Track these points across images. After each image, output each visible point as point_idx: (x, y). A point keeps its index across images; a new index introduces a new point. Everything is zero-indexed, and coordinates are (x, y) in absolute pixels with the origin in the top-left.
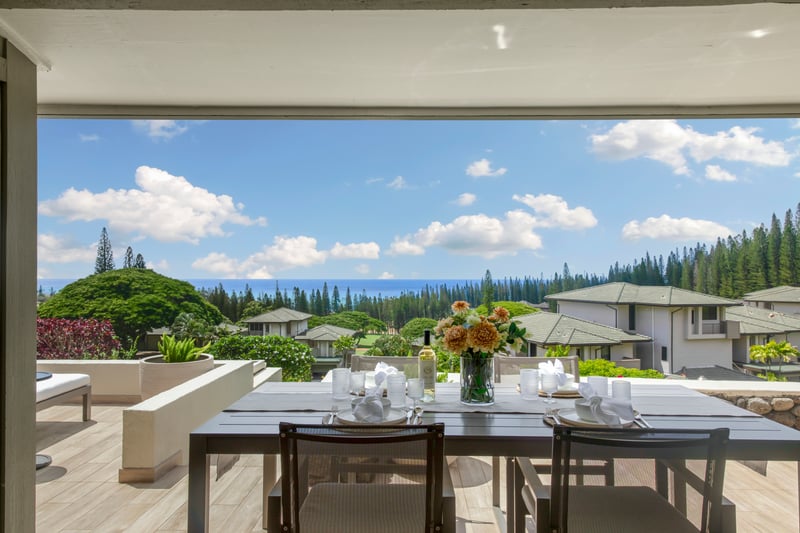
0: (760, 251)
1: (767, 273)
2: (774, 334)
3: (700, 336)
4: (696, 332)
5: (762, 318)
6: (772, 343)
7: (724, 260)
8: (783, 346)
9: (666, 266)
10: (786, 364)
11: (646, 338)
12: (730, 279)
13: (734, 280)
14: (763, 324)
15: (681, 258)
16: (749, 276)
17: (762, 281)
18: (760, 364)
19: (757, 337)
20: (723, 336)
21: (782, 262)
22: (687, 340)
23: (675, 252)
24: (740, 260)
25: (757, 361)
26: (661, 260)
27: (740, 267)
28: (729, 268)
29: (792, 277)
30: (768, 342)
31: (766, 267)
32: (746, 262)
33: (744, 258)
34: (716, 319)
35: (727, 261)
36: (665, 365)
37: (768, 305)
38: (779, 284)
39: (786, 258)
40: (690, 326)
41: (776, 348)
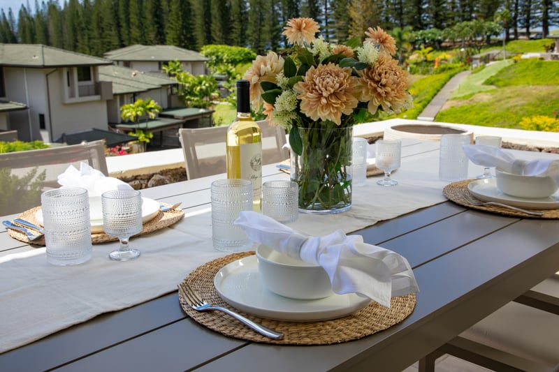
0: (111, 9)
1: (119, 31)
2: (139, 93)
3: (77, 99)
4: (72, 95)
5: (127, 77)
6: (139, 102)
7: (78, 17)
8: (148, 104)
9: (17, 22)
10: (151, 120)
11: (21, 105)
12: (86, 37)
13: (90, 38)
14: (129, 83)
15: (33, 13)
16: (104, 35)
17: (115, 41)
18: (130, 122)
19: (125, 97)
20: (97, 98)
21: (132, 20)
22: (65, 105)
23: (25, 6)
24: (94, 17)
25: (127, 120)
26: (10, 13)
27: (94, 25)
28: (83, 25)
29: (141, 36)
30: (134, 101)
31: (119, 26)
32: (100, 20)
33: (98, 15)
34: (89, 79)
35: (81, 18)
36: (45, 135)
37: (127, 64)
38: (130, 44)
39: (135, 17)
40: (67, 89)
41: (143, 106)
